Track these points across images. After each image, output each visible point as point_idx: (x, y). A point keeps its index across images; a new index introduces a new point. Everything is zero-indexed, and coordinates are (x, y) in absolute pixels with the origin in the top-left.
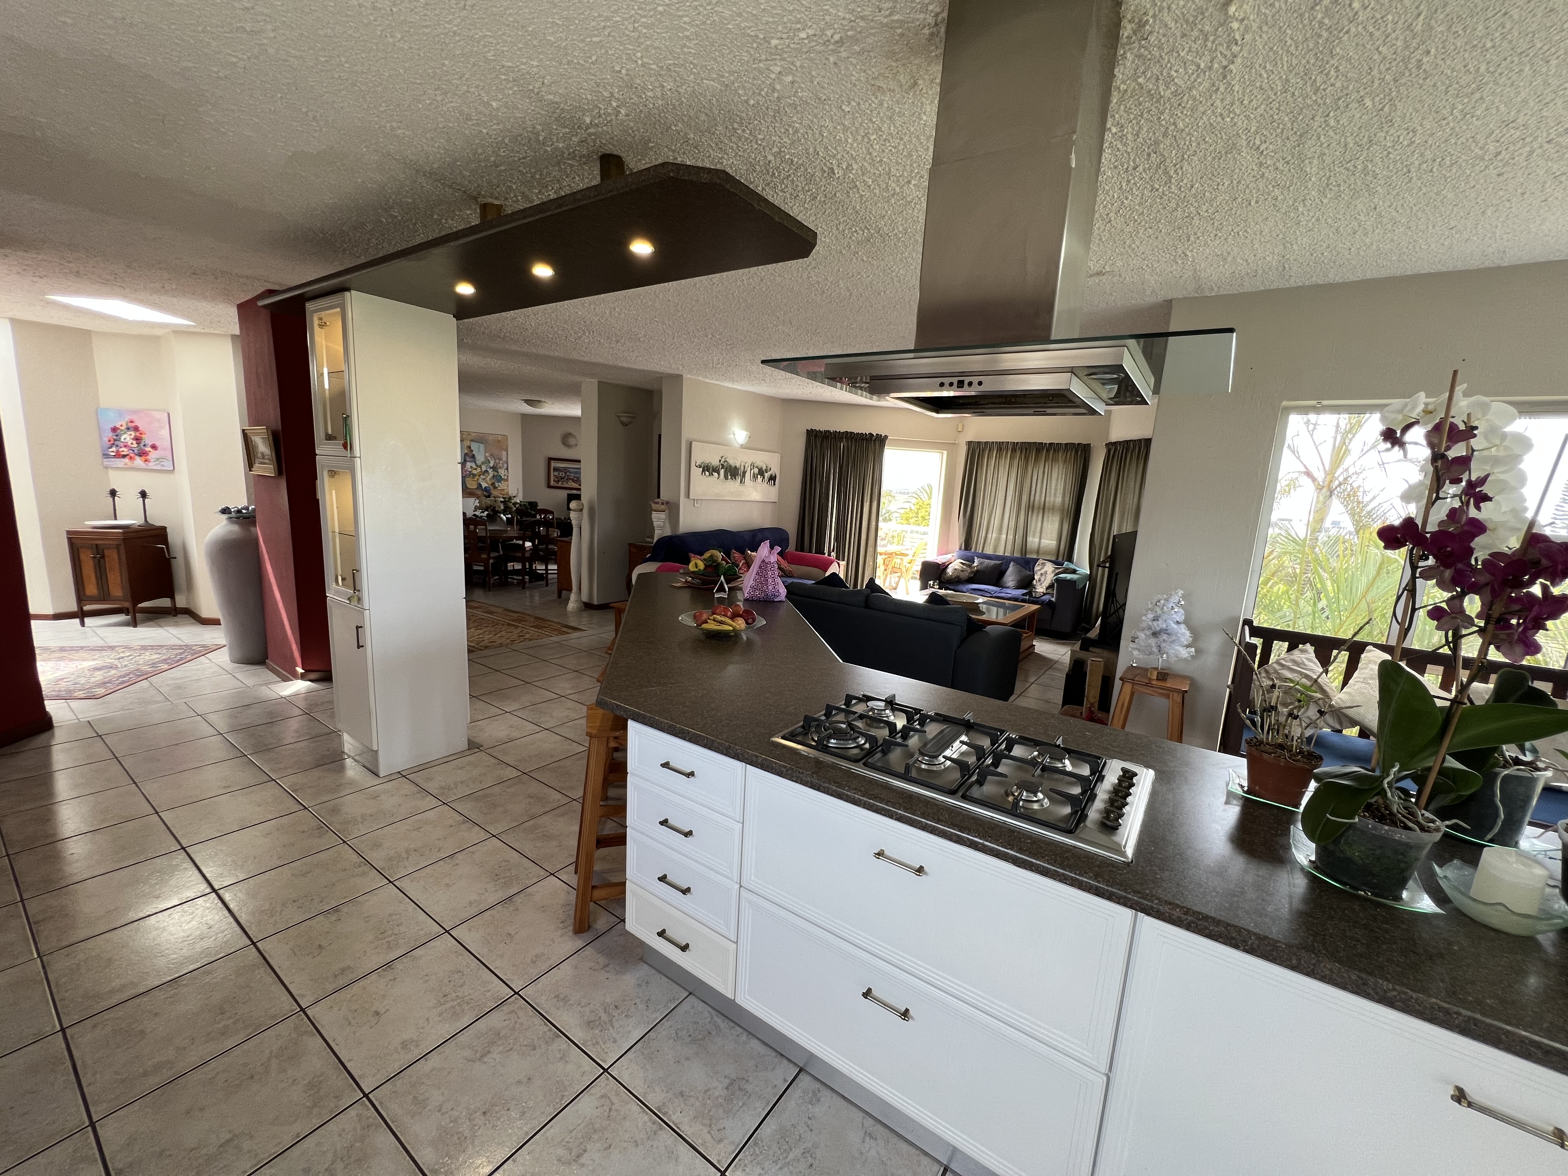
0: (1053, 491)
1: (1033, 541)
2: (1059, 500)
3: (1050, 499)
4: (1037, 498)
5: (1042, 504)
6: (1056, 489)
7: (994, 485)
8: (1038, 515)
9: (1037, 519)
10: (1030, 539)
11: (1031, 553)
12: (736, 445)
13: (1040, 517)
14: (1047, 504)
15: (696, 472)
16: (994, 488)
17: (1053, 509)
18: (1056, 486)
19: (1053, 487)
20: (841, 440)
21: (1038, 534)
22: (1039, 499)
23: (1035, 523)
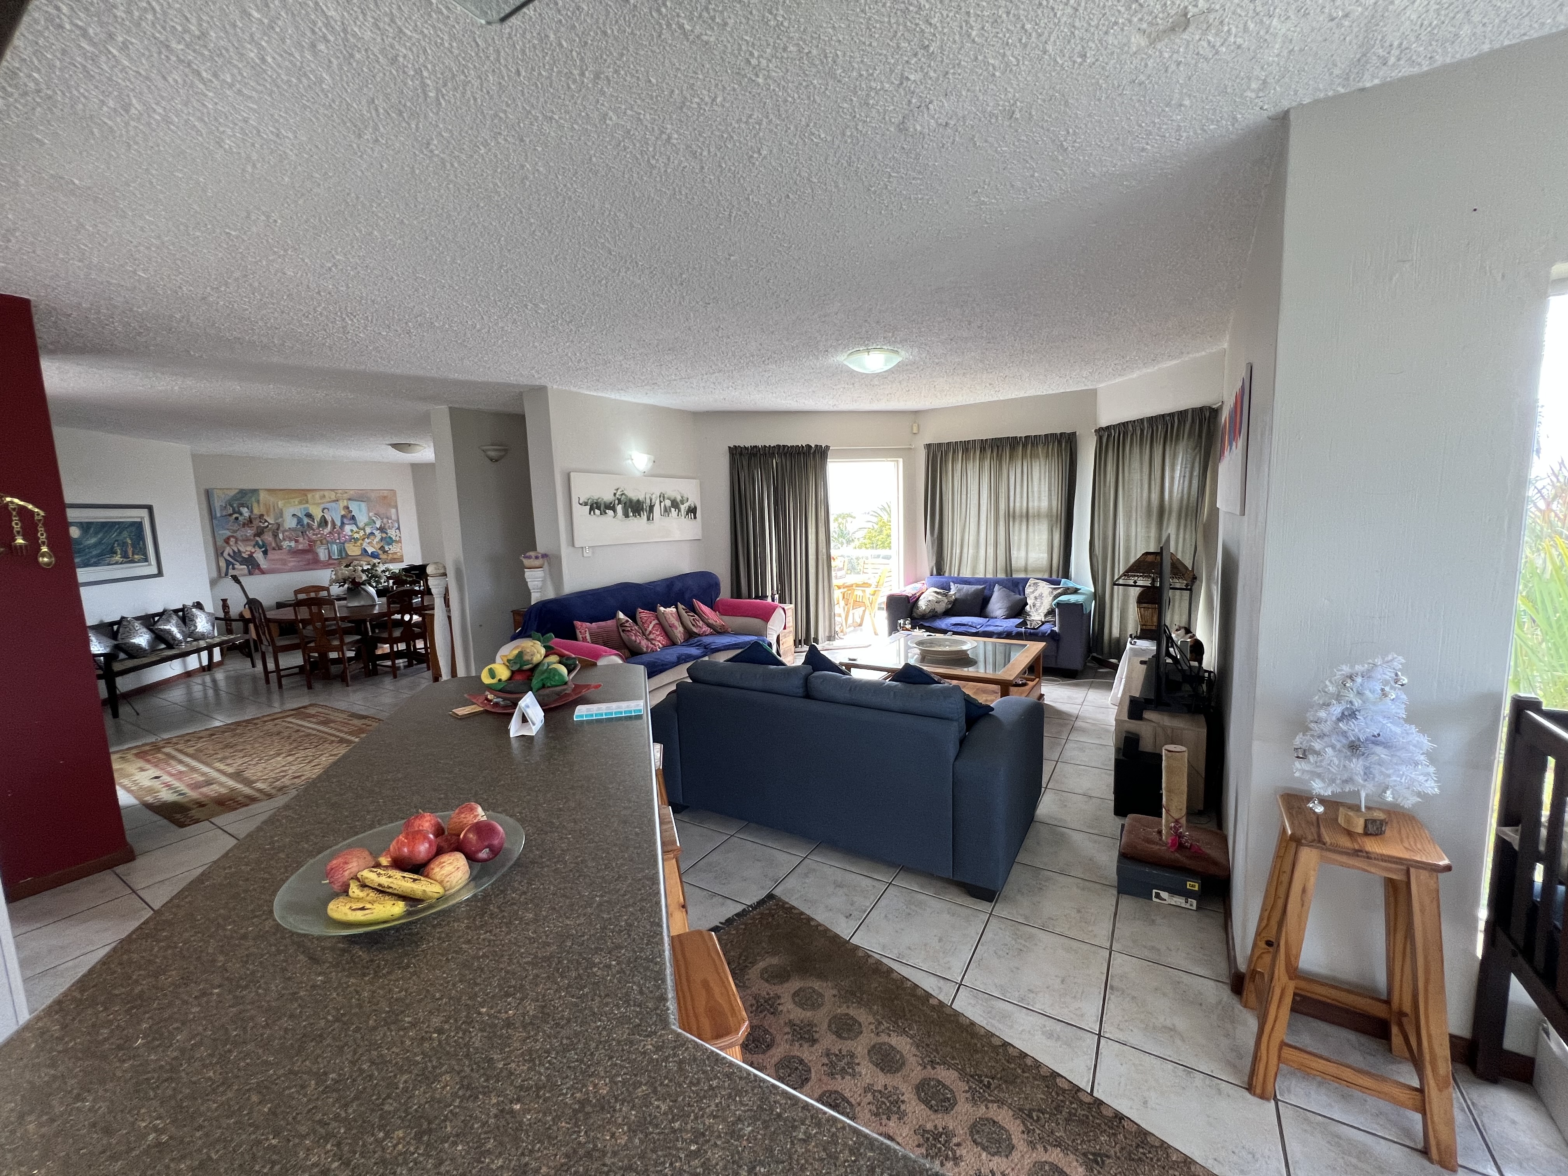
0: (1036, 495)
1: (1019, 558)
2: (1045, 504)
3: (1034, 504)
4: (1018, 504)
5: (1024, 511)
6: (1040, 492)
7: (964, 493)
8: (1021, 524)
9: (1020, 529)
10: (1014, 553)
11: (1018, 571)
12: (638, 474)
13: (1024, 527)
14: (1031, 511)
15: (581, 513)
16: (964, 497)
17: (1039, 516)
18: (1040, 487)
19: (1036, 489)
20: (772, 455)
21: (1023, 548)
22: (1019, 505)
23: (1018, 534)
